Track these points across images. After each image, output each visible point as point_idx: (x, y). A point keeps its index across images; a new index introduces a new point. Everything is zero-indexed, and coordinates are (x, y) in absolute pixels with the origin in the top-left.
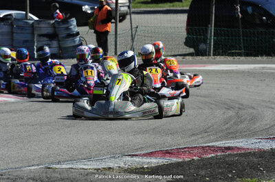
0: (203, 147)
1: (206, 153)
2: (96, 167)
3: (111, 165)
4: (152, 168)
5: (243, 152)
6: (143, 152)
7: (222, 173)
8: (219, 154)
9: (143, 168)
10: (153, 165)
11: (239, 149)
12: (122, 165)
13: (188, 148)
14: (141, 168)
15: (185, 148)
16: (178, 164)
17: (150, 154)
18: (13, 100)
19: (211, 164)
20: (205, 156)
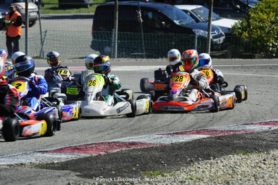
0: (109, 143)
1: (112, 148)
2: (9, 163)
3: (23, 161)
4: (62, 163)
5: (146, 147)
6: (54, 149)
7: (127, 167)
8: (124, 149)
9: (53, 163)
10: (63, 161)
11: (142, 144)
12: (34, 161)
13: (96, 144)
14: (51, 164)
15: (92, 144)
16: (86, 159)
17: (60, 151)
19: (116, 159)
20: (111, 151)
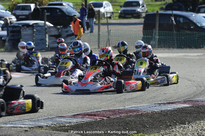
0: (114, 110)
4: (71, 126)
5: (140, 113)
9: (65, 126)
10: (73, 124)
12: (50, 124)
15: (102, 111)
18: (18, 76)
